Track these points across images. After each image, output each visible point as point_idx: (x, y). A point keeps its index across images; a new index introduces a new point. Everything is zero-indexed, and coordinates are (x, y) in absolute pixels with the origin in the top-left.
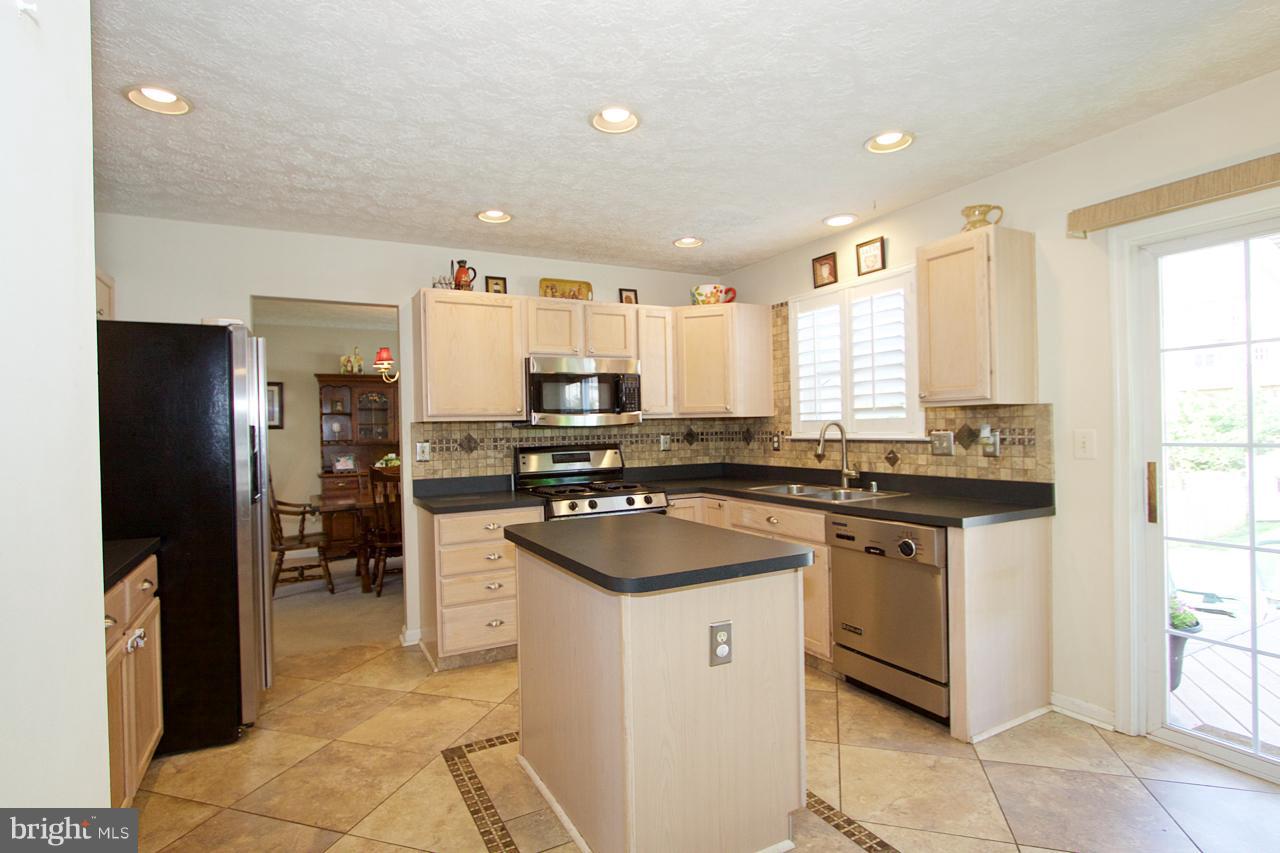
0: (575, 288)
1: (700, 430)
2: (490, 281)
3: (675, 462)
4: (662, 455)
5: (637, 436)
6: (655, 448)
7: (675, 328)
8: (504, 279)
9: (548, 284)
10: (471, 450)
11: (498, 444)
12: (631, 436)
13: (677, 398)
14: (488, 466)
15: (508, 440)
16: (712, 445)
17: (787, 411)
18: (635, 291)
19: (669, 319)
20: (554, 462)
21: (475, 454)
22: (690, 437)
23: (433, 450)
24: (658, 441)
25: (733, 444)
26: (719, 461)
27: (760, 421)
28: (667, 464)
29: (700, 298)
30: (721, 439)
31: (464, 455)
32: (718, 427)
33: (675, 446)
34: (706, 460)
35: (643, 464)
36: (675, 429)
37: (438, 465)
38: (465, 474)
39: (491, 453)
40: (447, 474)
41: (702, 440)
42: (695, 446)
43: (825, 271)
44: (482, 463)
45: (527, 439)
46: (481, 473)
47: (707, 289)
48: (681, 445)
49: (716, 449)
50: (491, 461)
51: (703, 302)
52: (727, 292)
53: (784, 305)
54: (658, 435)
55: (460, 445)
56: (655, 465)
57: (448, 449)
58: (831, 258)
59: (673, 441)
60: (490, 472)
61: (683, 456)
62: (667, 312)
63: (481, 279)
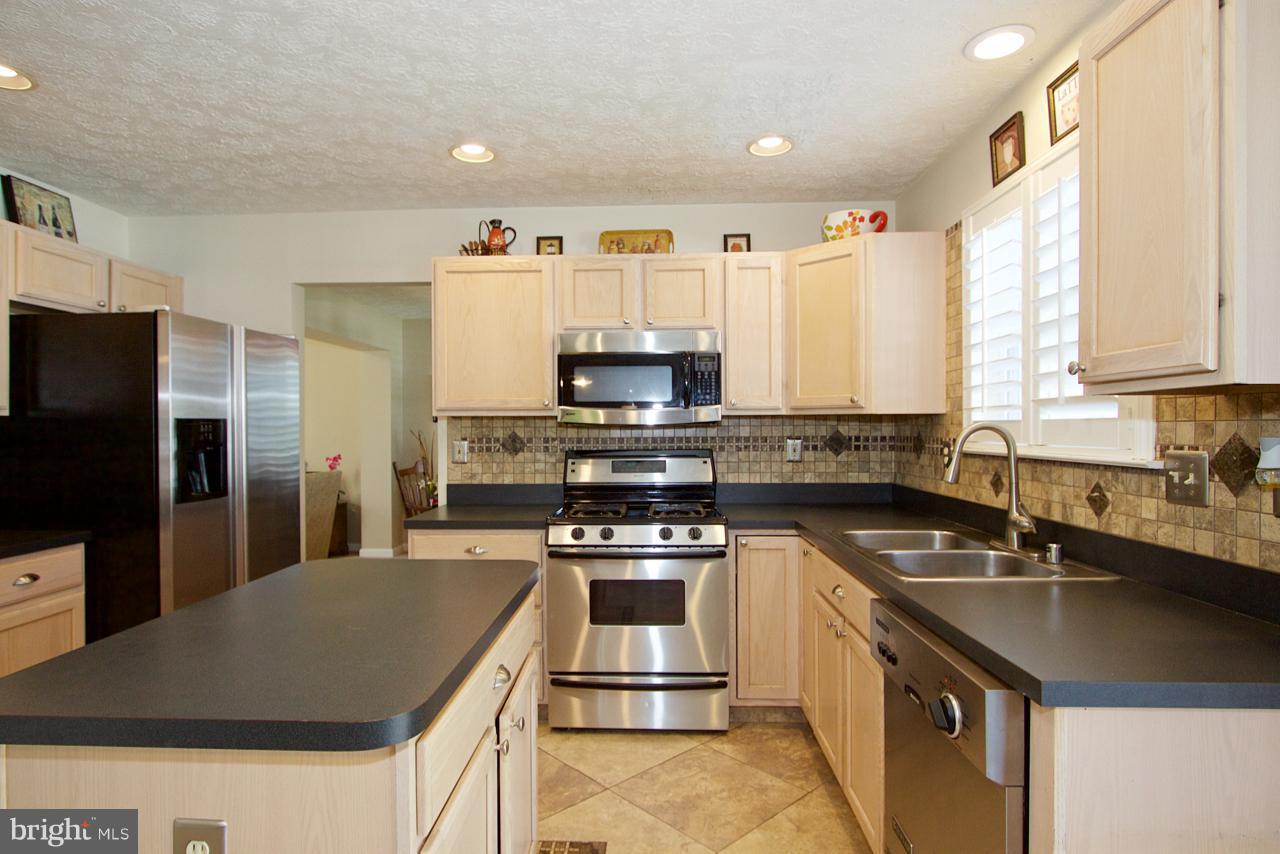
0: (651, 241)
1: (854, 433)
2: (543, 243)
3: (809, 479)
4: (788, 468)
5: (747, 439)
6: (776, 456)
7: (787, 282)
8: (560, 239)
9: (615, 238)
10: (516, 451)
11: (549, 445)
12: (738, 439)
13: (787, 386)
14: (536, 472)
15: (562, 441)
16: (873, 455)
17: (957, 403)
18: (748, 237)
19: (779, 271)
20: (614, 471)
21: (520, 456)
22: (837, 444)
23: (471, 450)
24: (782, 448)
25: (905, 456)
26: (887, 480)
27: (932, 419)
28: (797, 480)
29: (830, 234)
30: (892, 448)
31: (508, 457)
32: (887, 430)
33: (810, 455)
34: (865, 479)
35: (756, 479)
36: (810, 431)
37: (477, 468)
38: (508, 480)
39: (540, 456)
40: (487, 480)
41: (857, 448)
42: (843, 457)
43: (1007, 151)
44: (529, 468)
45: (588, 440)
46: (528, 480)
47: (839, 218)
48: (819, 454)
49: (882, 462)
50: (540, 466)
51: (834, 238)
52: (873, 219)
53: (958, 226)
54: (782, 439)
55: (503, 445)
56: (776, 481)
57: (489, 449)
58: (1015, 125)
59: (806, 448)
60: (539, 480)
61: (821, 470)
62: (774, 259)
63: (526, 240)
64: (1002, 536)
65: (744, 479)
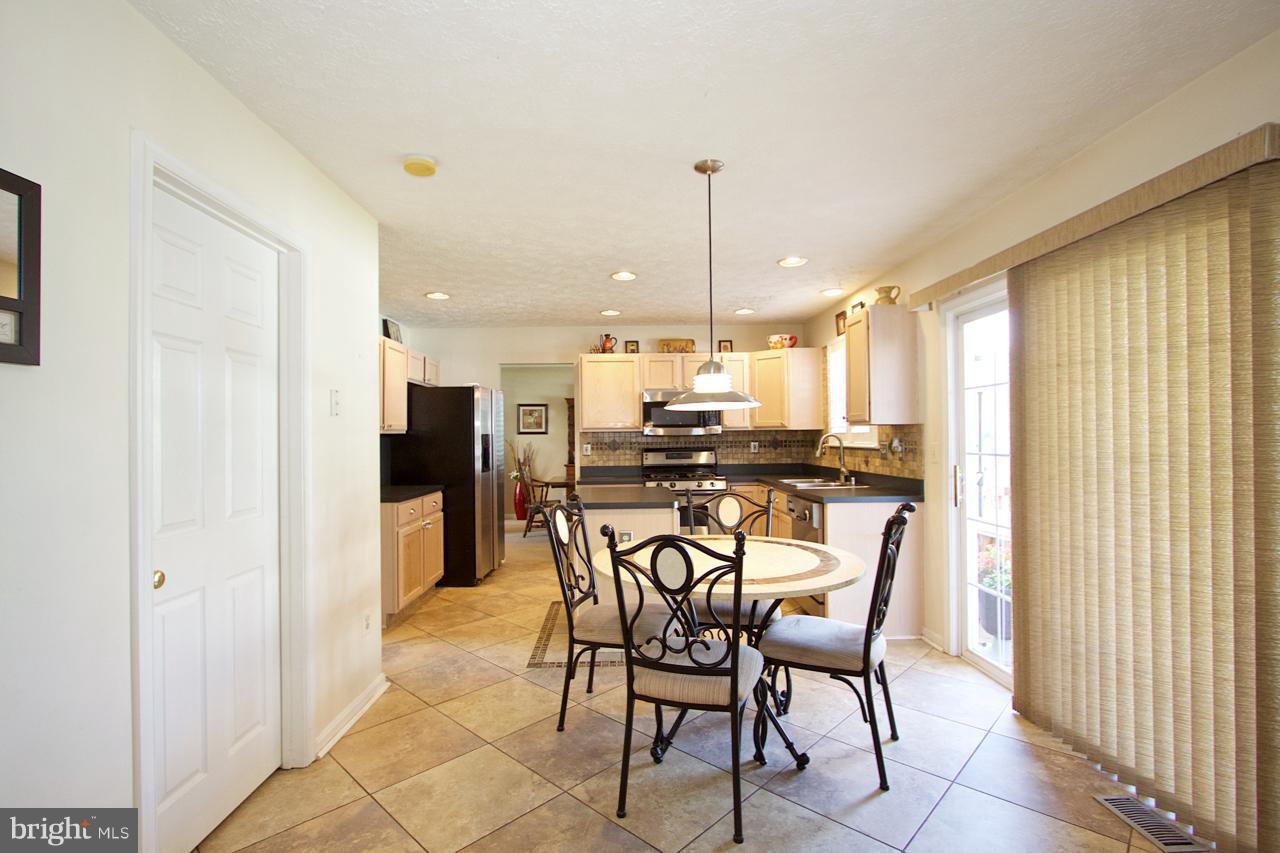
0: (684, 344)
1: (784, 439)
2: (629, 344)
3: (762, 461)
4: (752, 456)
5: (731, 442)
6: (746, 450)
7: (751, 368)
8: (637, 342)
9: (666, 343)
10: (616, 449)
11: (633, 446)
12: (727, 442)
13: (752, 417)
14: (625, 460)
15: (639, 444)
16: (794, 449)
17: (826, 424)
18: (731, 341)
19: (747, 362)
20: (667, 458)
21: (618, 452)
22: (775, 444)
23: (592, 449)
24: (749, 447)
25: (808, 449)
26: (800, 462)
27: (817, 432)
28: (756, 462)
29: (771, 345)
30: (802, 446)
31: (611, 452)
33: (762, 450)
34: (789, 461)
35: (736, 462)
36: (762, 438)
37: (596, 458)
38: (611, 464)
39: (628, 452)
40: (600, 464)
41: (785, 446)
42: (778, 450)
43: (842, 324)
44: (622, 457)
45: (652, 443)
46: (622, 464)
47: (774, 338)
48: (767, 450)
49: (798, 453)
50: (627, 457)
51: (773, 348)
52: (791, 339)
53: (826, 347)
54: (749, 442)
55: (609, 446)
56: (746, 463)
57: (601, 449)
58: (843, 315)
59: (760, 446)
60: (627, 464)
61: (767, 458)
62: (745, 356)
63: (620, 345)
64: (839, 479)
65: (730, 462)
